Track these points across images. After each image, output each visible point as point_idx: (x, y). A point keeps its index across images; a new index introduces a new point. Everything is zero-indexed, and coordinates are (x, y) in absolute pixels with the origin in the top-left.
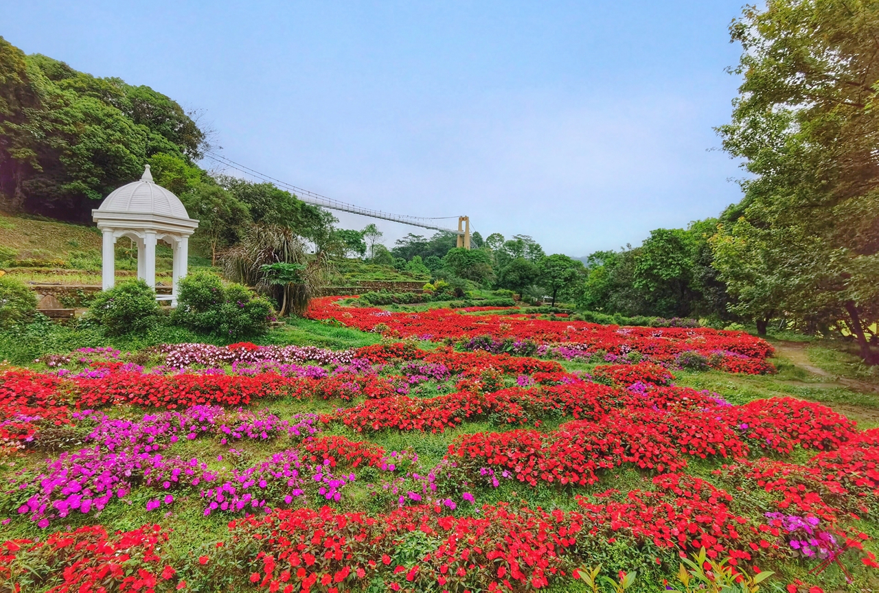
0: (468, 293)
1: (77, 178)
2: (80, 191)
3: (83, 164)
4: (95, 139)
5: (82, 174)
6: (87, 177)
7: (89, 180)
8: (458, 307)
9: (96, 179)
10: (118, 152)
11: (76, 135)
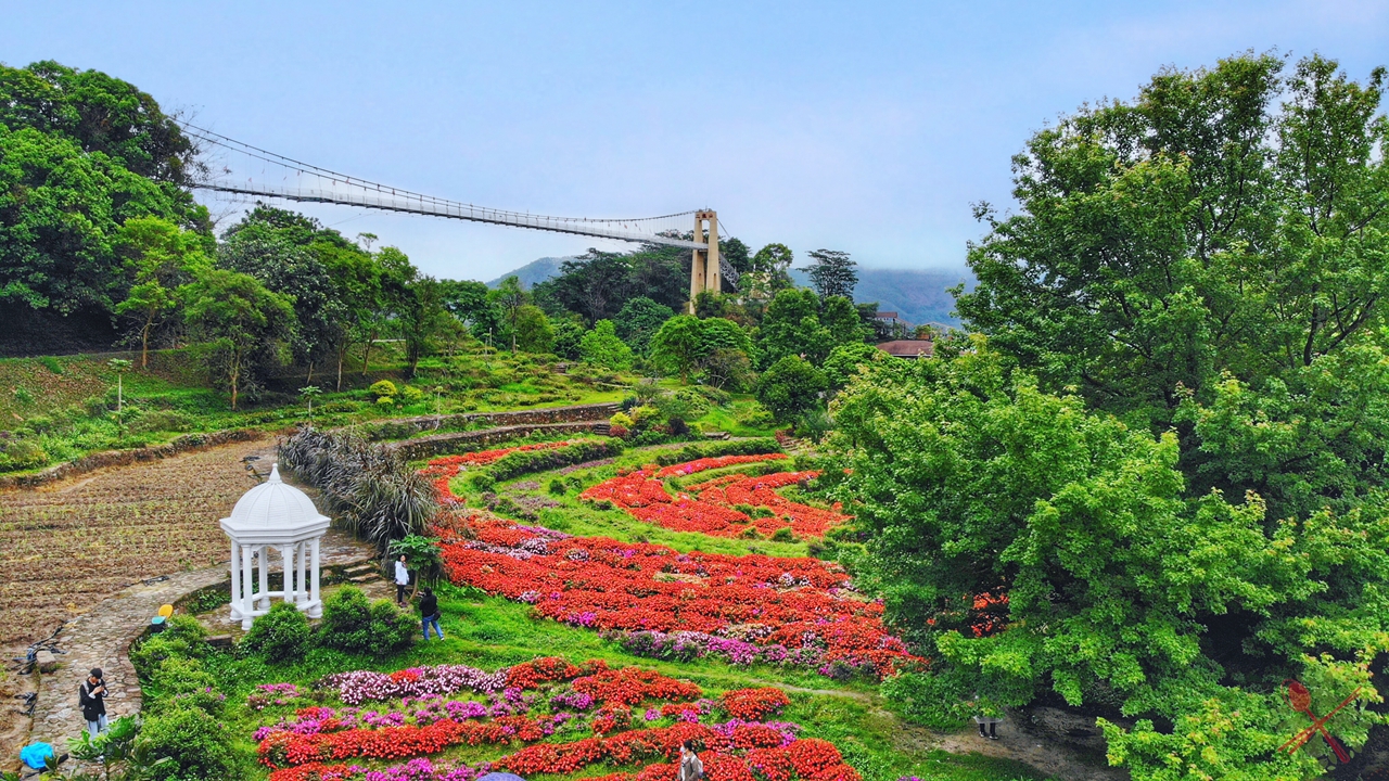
0: (693, 427)
1: (14, 276)
2: (18, 298)
3: (23, 254)
4: (41, 211)
5: (21, 269)
6: (28, 273)
7: (31, 277)
8: (673, 462)
9: (41, 275)
10: (75, 227)
11: (15, 208)
